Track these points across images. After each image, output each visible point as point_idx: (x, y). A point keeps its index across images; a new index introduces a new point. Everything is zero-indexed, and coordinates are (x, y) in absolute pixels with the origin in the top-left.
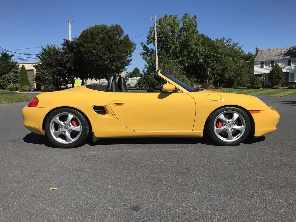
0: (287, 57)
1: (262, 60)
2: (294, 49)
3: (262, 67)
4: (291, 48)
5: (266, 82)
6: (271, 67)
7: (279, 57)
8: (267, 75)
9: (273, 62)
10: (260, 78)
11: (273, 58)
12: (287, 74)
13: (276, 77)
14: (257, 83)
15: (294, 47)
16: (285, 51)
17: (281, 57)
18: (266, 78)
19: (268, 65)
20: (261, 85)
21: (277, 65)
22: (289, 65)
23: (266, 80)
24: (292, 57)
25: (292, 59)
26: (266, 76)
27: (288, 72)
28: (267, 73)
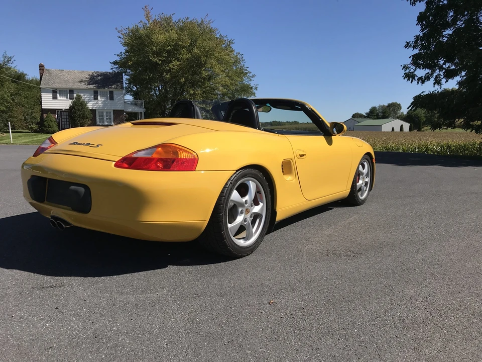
0: (91, 86)
1: (55, 86)
2: (99, 75)
3: (55, 98)
4: (94, 74)
5: (63, 123)
6: (70, 99)
7: (79, 84)
8: (64, 111)
9: (71, 91)
10: (53, 116)
11: (70, 86)
12: (93, 111)
13: (80, 115)
14: (51, 124)
15: (98, 72)
16: (86, 76)
17: (83, 86)
18: (63, 117)
19: (65, 96)
20: (56, 128)
21: (79, 98)
22: (96, 98)
23: (63, 120)
24: (99, 87)
25: (99, 90)
26: (62, 113)
27: (94, 108)
28: (64, 108)
